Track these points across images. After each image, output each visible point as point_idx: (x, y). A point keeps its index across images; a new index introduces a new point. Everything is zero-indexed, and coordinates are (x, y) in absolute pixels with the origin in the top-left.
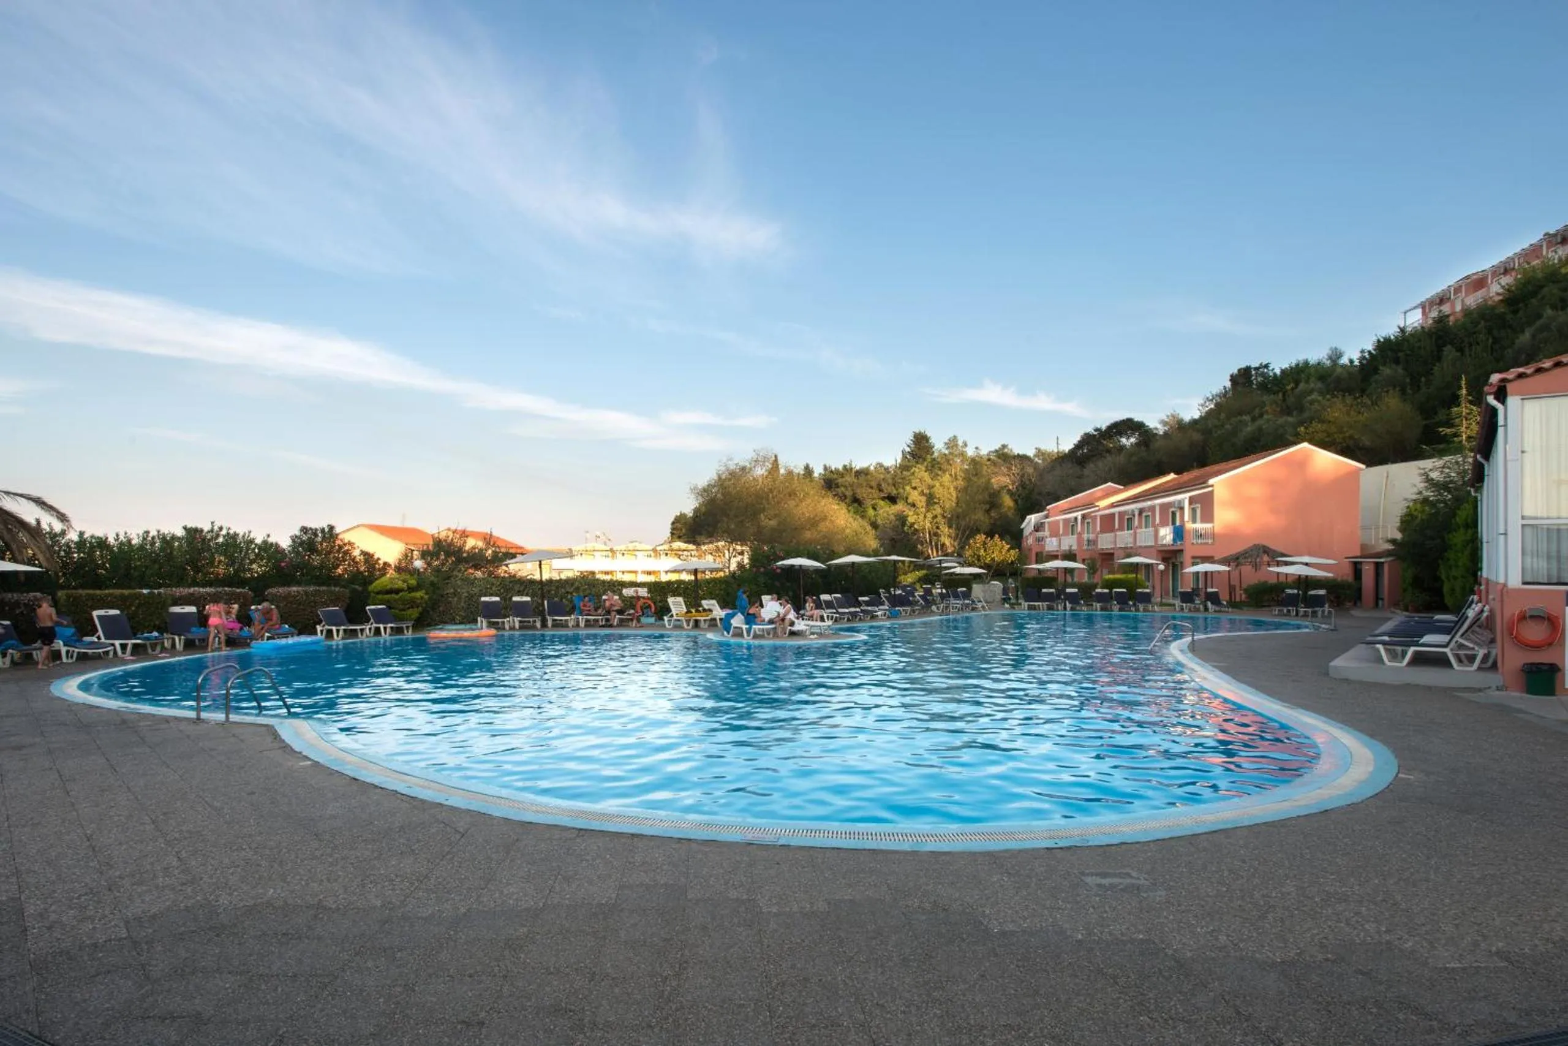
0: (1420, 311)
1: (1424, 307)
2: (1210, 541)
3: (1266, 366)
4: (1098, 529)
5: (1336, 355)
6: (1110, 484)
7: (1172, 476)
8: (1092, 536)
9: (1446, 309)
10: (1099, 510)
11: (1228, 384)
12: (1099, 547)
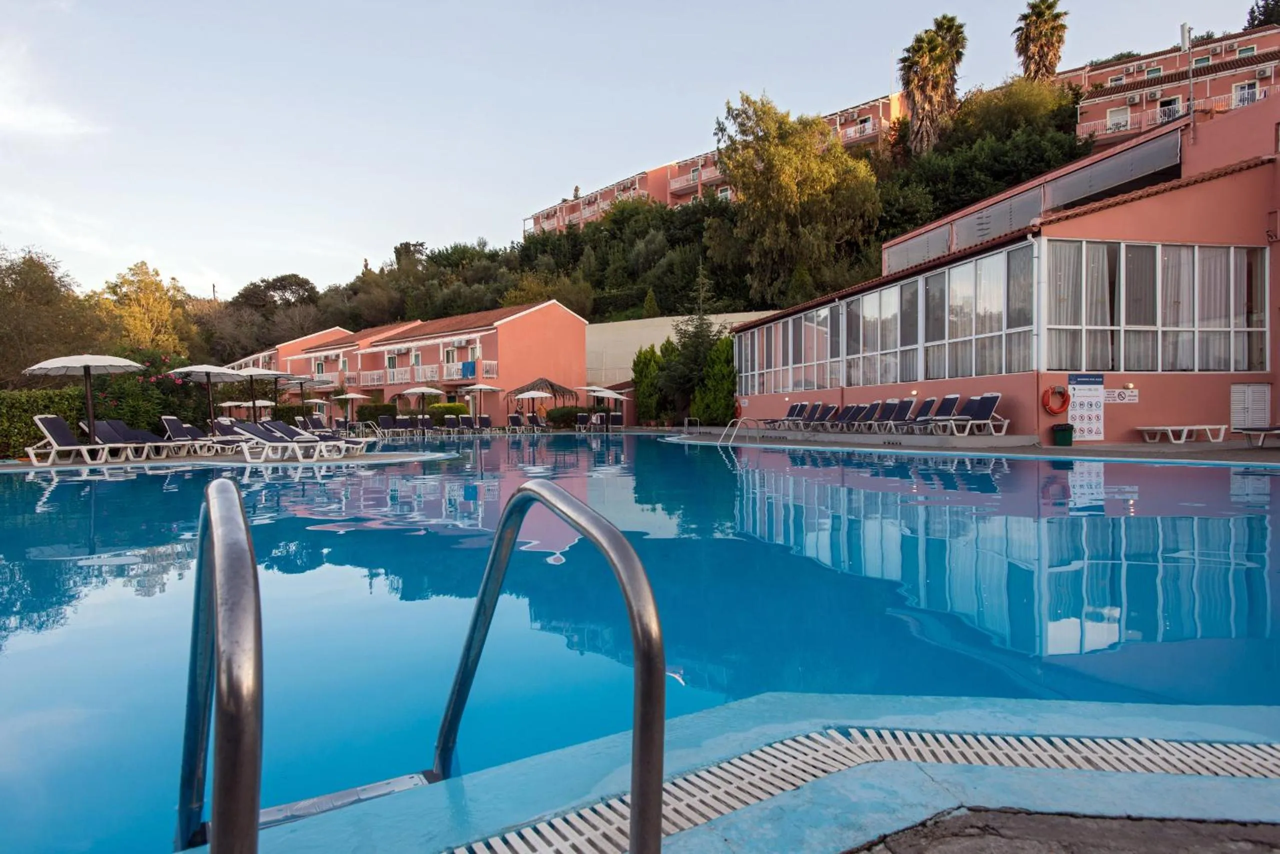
0: (532, 221)
1: (536, 219)
2: (495, 376)
3: (422, 245)
4: (359, 366)
5: (483, 244)
6: (338, 328)
7: (419, 322)
8: (353, 374)
9: (575, 218)
10: (358, 349)
11: (393, 257)
12: (362, 384)
